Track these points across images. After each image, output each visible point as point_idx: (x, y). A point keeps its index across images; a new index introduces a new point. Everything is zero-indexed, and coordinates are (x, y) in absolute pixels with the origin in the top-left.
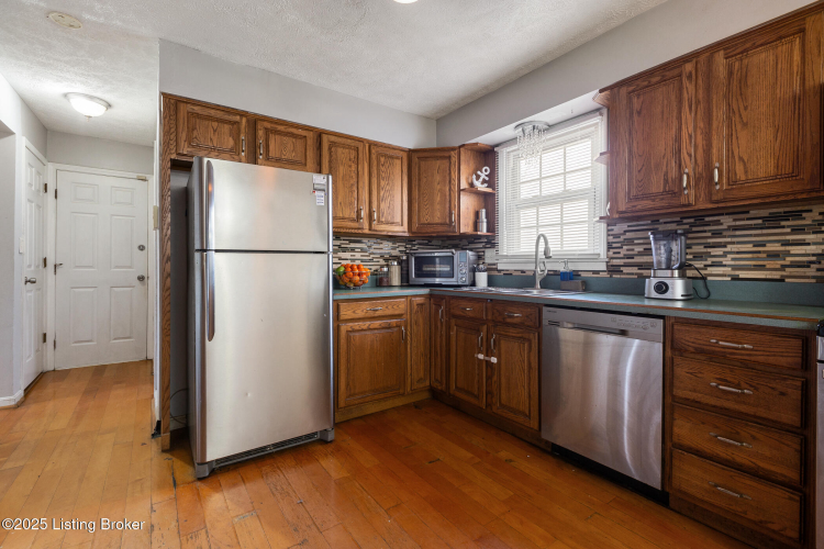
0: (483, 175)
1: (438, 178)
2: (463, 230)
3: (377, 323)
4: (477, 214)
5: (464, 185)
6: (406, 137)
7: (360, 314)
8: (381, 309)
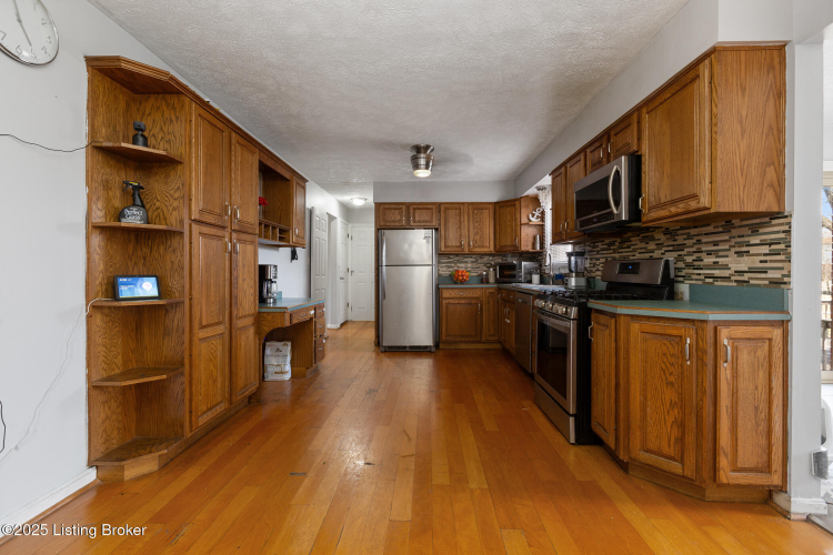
0: (537, 214)
1: (509, 218)
2: (523, 248)
3: (463, 301)
4: (535, 238)
5: (524, 220)
6: (492, 196)
7: (453, 295)
8: (465, 294)
